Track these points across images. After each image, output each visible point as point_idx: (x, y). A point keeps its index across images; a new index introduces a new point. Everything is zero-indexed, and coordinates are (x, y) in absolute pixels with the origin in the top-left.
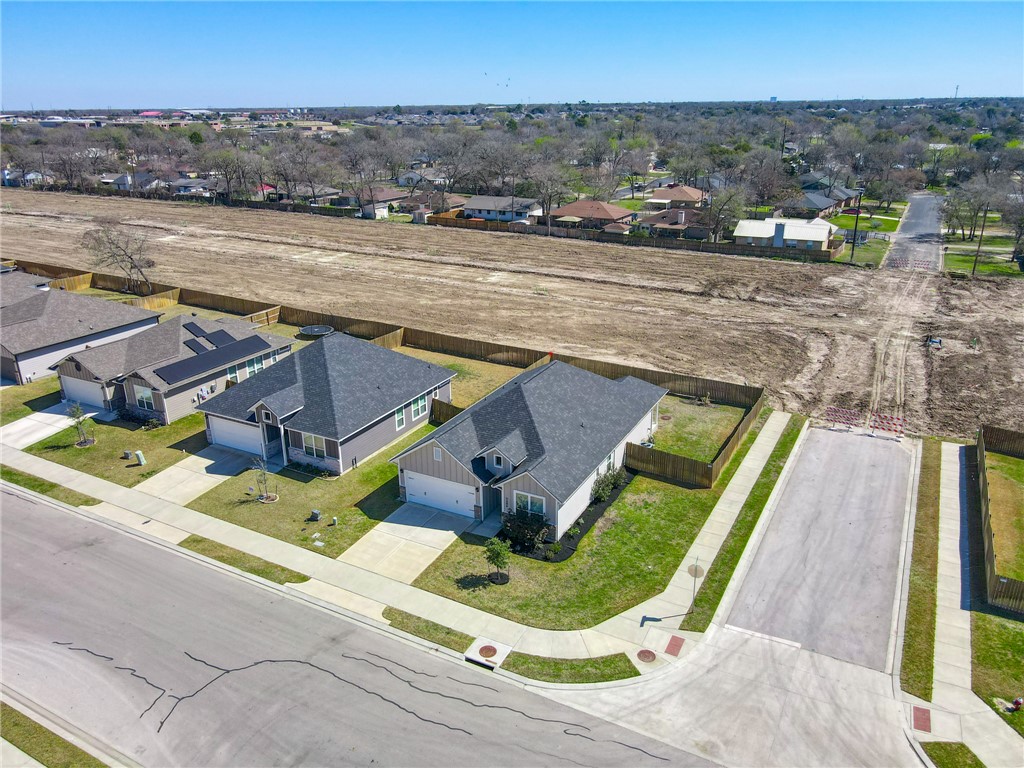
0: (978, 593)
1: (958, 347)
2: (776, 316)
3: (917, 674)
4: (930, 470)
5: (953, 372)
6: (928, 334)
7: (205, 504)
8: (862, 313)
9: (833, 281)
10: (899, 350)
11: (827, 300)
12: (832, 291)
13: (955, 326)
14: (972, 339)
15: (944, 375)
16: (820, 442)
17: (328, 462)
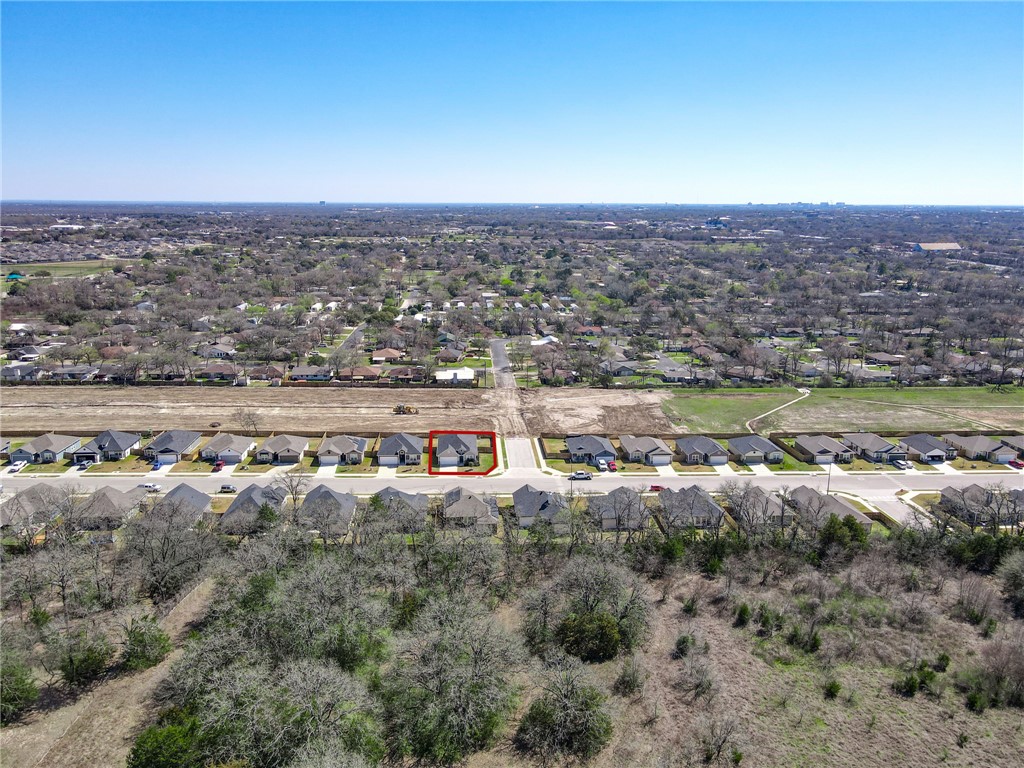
0: (545, 458)
1: (530, 415)
2: (476, 412)
3: (539, 466)
4: (533, 443)
5: (531, 422)
6: (522, 412)
7: (397, 472)
8: (500, 408)
9: (484, 396)
10: (516, 419)
11: (487, 405)
12: (487, 401)
13: (528, 409)
14: (533, 413)
15: (529, 423)
16: (509, 442)
17: (417, 461)
